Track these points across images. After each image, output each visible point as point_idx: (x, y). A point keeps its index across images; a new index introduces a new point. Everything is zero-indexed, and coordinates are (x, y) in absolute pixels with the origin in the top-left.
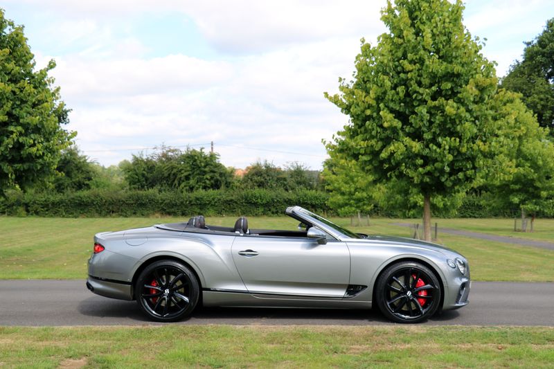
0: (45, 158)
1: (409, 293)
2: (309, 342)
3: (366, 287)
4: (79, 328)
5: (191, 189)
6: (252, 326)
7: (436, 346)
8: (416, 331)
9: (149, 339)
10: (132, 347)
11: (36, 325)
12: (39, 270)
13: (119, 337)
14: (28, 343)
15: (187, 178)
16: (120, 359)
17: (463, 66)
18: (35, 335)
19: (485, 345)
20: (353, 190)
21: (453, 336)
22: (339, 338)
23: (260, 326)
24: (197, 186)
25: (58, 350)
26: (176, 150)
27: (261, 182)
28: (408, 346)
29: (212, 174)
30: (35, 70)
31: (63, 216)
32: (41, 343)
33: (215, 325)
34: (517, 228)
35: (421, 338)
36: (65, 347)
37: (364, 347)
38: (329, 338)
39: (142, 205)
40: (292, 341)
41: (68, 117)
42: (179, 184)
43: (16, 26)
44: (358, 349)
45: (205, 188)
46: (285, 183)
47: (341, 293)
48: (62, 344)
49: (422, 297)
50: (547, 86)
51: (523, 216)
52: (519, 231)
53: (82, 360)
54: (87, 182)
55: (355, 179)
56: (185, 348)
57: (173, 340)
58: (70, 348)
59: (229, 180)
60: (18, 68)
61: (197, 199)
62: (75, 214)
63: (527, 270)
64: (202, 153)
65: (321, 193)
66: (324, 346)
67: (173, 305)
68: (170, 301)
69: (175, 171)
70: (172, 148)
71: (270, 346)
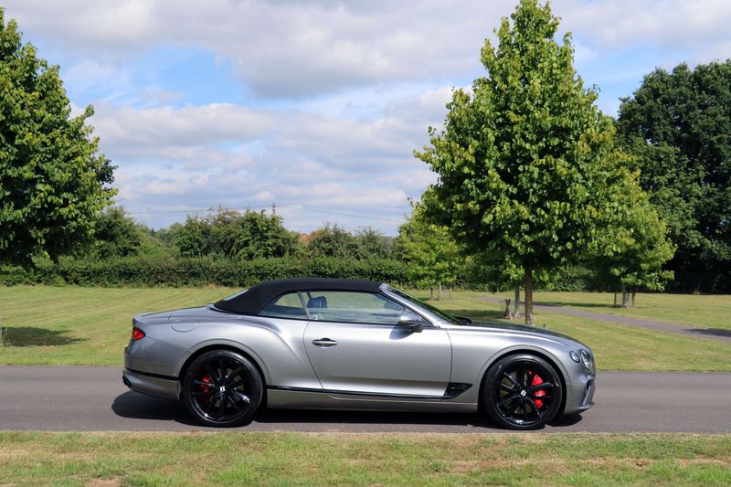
0: (79, 220)
1: (523, 393)
2: (402, 456)
3: (471, 385)
4: (112, 435)
5: (251, 256)
6: (328, 434)
7: (561, 462)
8: (534, 441)
9: (199, 451)
10: (178, 462)
11: (58, 430)
12: (72, 352)
13: (161, 447)
14: (46, 455)
15: (246, 244)
16: (162, 480)
17: (572, 119)
18: (57, 443)
19: (621, 460)
20: (434, 259)
21: (579, 447)
22: (439, 450)
23: (339, 434)
24: (257, 253)
25: (83, 467)
26: (234, 213)
27: (330, 250)
28: (526, 462)
29: (274, 240)
30: (71, 118)
31: (106, 286)
32: (62, 456)
33: (283, 432)
34: (617, 303)
35: (540, 450)
36: (93, 461)
37: (471, 463)
38: (427, 451)
39: (195, 275)
40: (380, 454)
41: (113, 175)
42: (238, 251)
43: (49, 66)
44: (464, 466)
45: (266, 255)
46: (357, 250)
47: (441, 393)
48: (88, 458)
49: (539, 398)
50: (645, 147)
51: (624, 290)
52: (619, 306)
53: (112, 481)
54: (133, 247)
55: (437, 247)
56: (246, 464)
57: (230, 453)
58: (99, 464)
59: (293, 246)
60: (50, 115)
61: (257, 268)
62: (119, 283)
63: (643, 356)
64: (262, 216)
65: (398, 262)
66: (421, 462)
67: (229, 406)
68: (226, 401)
69: (232, 235)
70: (229, 210)
71: (353, 463)
